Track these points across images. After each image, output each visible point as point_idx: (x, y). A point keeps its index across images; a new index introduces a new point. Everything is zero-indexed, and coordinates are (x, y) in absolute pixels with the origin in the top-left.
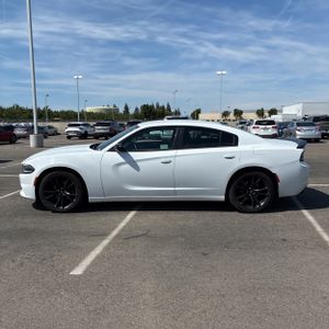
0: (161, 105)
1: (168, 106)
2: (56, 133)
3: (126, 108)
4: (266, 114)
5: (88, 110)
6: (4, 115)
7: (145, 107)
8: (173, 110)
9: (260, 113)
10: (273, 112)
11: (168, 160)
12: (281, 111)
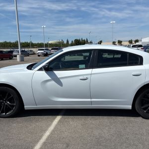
0: (83, 39)
1: (87, 39)
2: (34, 54)
3: (68, 41)
4: (134, 42)
5: (50, 42)
6: (11, 45)
7: (76, 41)
8: (89, 42)
9: (131, 42)
10: (137, 41)
11: (85, 77)
12: (141, 41)
